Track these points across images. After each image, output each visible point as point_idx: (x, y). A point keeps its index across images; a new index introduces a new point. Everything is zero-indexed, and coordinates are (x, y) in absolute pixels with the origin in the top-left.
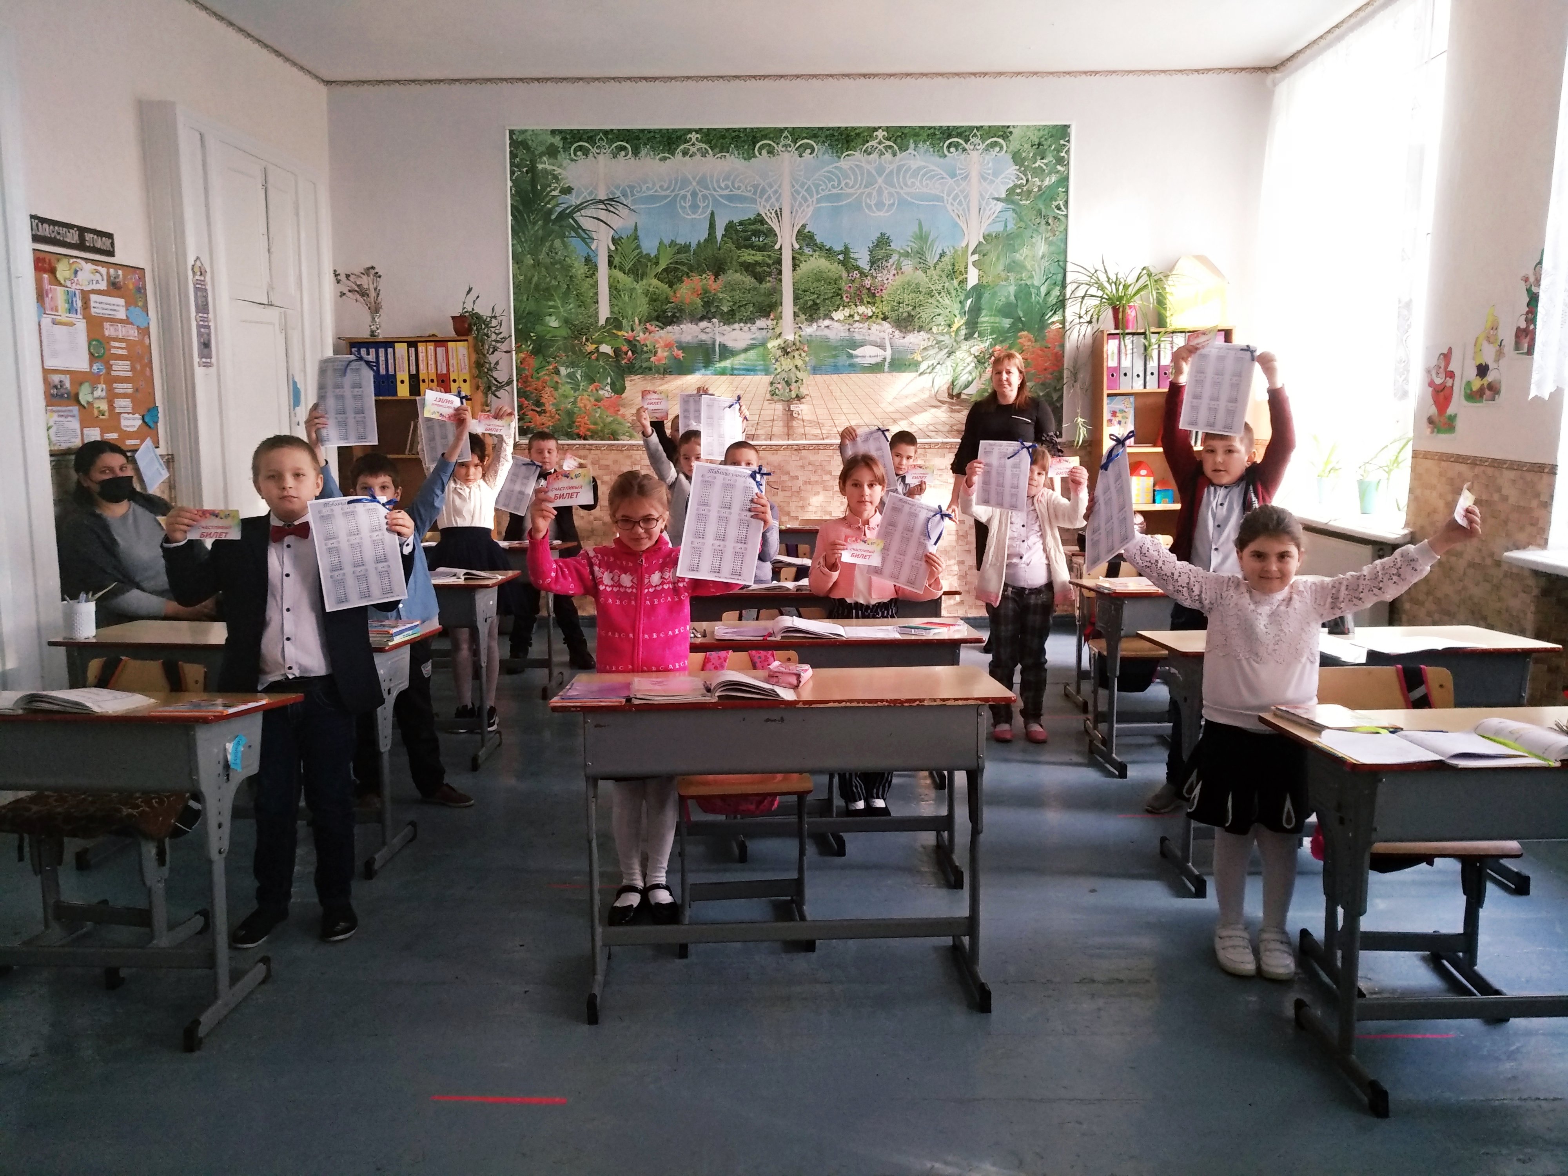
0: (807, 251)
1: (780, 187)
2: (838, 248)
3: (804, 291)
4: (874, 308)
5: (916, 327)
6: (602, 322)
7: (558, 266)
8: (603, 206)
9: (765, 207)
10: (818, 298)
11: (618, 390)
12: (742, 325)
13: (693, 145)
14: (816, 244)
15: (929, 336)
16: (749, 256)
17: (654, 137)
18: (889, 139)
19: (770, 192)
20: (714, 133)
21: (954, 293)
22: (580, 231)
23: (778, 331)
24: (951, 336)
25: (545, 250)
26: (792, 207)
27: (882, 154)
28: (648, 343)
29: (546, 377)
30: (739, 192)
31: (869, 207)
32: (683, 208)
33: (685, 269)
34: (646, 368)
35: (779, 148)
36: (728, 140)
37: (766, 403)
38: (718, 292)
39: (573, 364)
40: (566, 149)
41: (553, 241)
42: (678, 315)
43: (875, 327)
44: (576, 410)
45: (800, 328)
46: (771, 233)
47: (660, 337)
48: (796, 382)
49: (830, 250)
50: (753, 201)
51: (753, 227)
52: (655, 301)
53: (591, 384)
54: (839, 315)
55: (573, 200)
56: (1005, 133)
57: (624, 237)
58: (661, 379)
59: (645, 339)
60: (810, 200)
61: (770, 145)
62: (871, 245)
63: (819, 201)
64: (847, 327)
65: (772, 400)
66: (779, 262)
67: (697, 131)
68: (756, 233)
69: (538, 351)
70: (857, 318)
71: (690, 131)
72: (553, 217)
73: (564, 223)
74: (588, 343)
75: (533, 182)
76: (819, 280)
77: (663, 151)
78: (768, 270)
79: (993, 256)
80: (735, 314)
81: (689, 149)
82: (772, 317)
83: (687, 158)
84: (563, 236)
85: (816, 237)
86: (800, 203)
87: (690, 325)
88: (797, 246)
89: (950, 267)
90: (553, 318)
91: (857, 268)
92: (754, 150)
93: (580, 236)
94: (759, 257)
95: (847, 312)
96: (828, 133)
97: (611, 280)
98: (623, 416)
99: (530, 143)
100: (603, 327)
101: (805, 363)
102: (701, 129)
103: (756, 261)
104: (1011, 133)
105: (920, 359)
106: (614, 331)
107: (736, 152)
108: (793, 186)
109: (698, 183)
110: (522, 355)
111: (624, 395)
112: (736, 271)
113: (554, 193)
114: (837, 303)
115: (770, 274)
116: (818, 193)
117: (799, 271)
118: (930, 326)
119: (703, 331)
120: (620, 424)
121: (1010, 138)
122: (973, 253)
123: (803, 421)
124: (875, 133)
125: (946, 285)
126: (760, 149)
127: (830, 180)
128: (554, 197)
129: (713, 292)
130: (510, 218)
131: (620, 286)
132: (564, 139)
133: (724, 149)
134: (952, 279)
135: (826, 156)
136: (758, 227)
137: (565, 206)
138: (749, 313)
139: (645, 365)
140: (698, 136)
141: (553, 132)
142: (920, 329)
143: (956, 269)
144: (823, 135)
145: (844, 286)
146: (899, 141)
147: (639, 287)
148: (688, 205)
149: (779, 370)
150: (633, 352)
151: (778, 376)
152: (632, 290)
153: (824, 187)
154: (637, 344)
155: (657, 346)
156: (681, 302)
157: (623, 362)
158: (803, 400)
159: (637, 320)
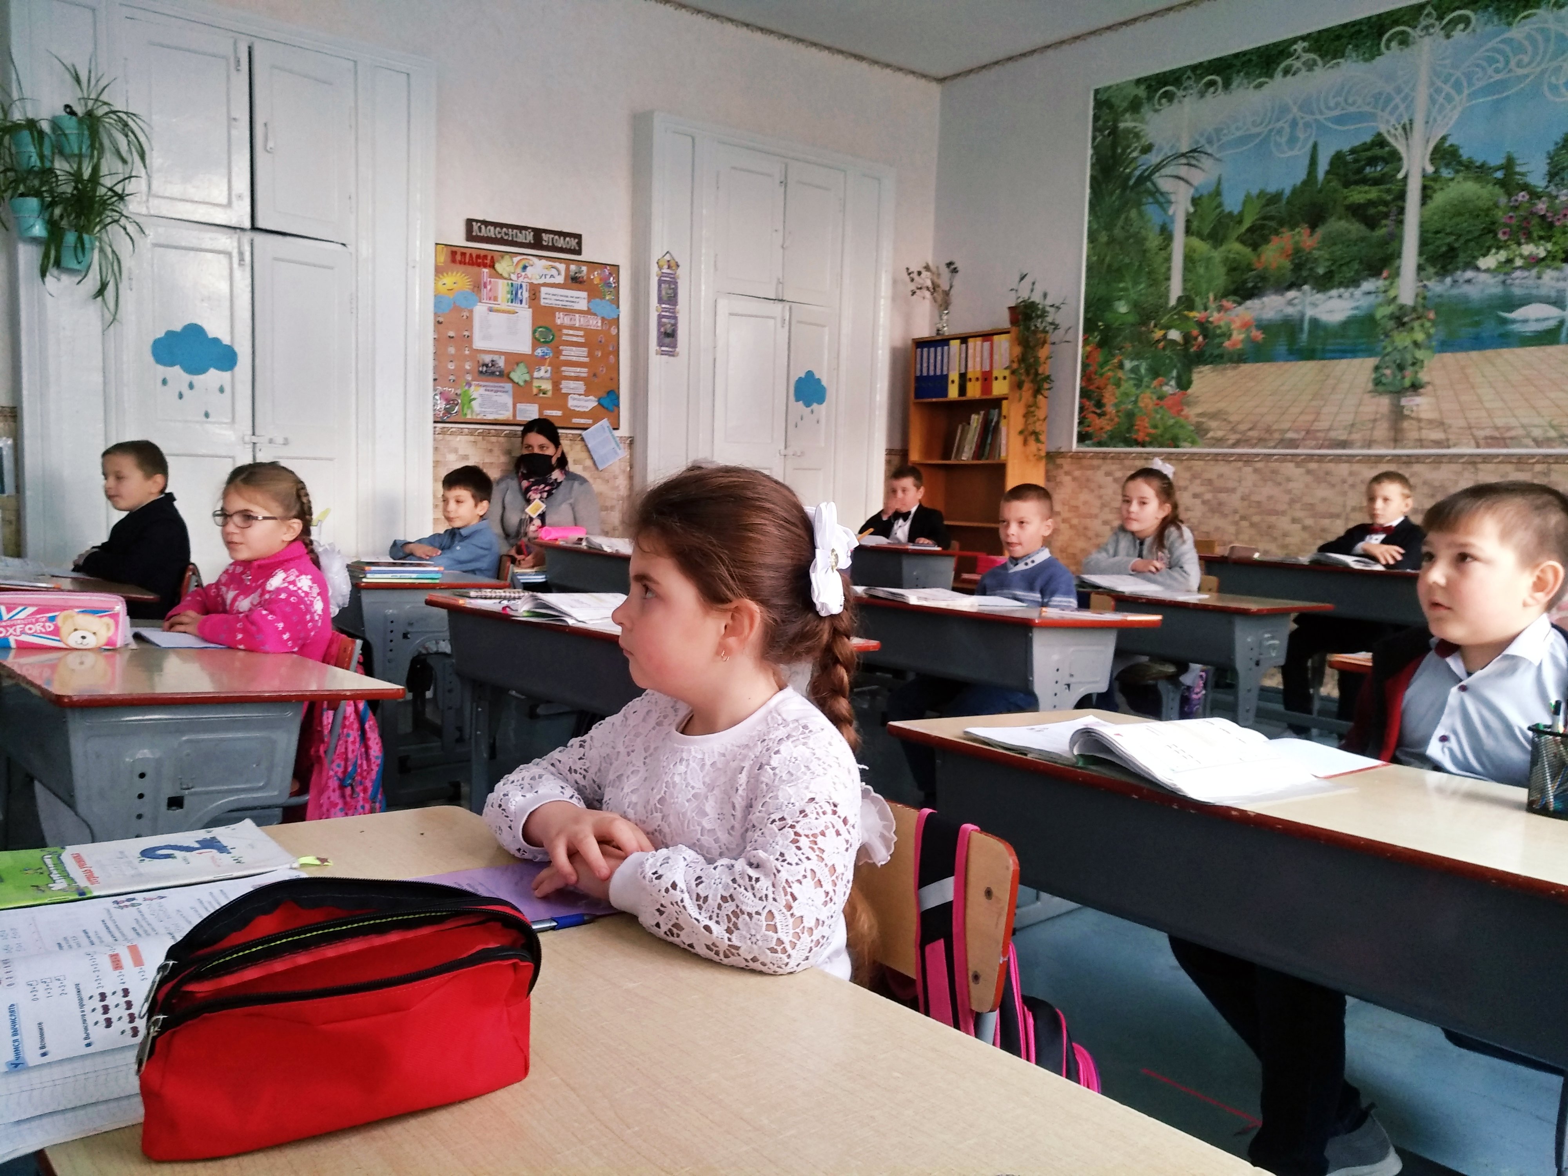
0: (1446, 173)
1: (1413, 89)
2: (1496, 160)
3: (1437, 232)
4: (1549, 246)
6: (1173, 302)
7: (1131, 241)
8: (1184, 161)
9: (1388, 122)
10: (1456, 240)
11: (1184, 384)
12: (1342, 290)
13: (1297, 58)
14: (1460, 163)
16: (1359, 195)
17: (1250, 60)
19: (1397, 100)
20: (1326, 34)
22: (1158, 195)
23: (1392, 293)
25: (1120, 223)
26: (1429, 113)
28: (1222, 323)
29: (1110, 374)
30: (1352, 109)
31: (1554, 88)
32: (1278, 145)
33: (1273, 224)
34: (1217, 356)
35: (1414, 33)
36: (1344, 41)
37: (1367, 397)
38: (1314, 249)
39: (1137, 356)
40: (1150, 99)
41: (1129, 211)
42: (1260, 285)
43: (1549, 275)
44: (1136, 410)
45: (1425, 286)
46: (1394, 157)
47: (1237, 316)
48: (1414, 364)
49: (1482, 166)
50: (1372, 117)
51: (1369, 154)
52: (1235, 270)
53: (1154, 379)
54: (1488, 262)
55: (1153, 159)
57: (1206, 194)
58: (1235, 368)
59: (1220, 319)
60: (1457, 98)
61: (1403, 33)
62: (1551, 148)
63: (1470, 97)
64: (1501, 277)
65: (1376, 391)
66: (1401, 196)
67: (1303, 38)
68: (1372, 161)
69: (1104, 343)
70: (1519, 262)
71: (1295, 41)
72: (1131, 182)
73: (1142, 188)
74: (1156, 330)
75: (1114, 146)
76: (1460, 214)
77: (1260, 76)
78: (1385, 209)
80: (1334, 277)
81: (1291, 66)
82: (1385, 274)
83: (1289, 77)
84: (1139, 204)
85: (1461, 151)
86: (1442, 106)
87: (1274, 296)
88: (1430, 169)
90: (1122, 302)
91: (1525, 187)
92: (1379, 44)
93: (1157, 202)
94: (1373, 193)
95: (1503, 255)
97: (1187, 249)
98: (1187, 418)
99: (1113, 100)
100: (1174, 308)
101: (1429, 336)
102: (1309, 35)
103: (1369, 200)
106: (1185, 313)
107: (1354, 55)
108: (1432, 84)
109: (1301, 108)
110: (1088, 349)
111: (1190, 391)
112: (1340, 218)
113: (1135, 154)
114: (1487, 244)
115: (1386, 216)
116: (1470, 84)
117: (1432, 205)
119: (1290, 303)
120: (1182, 427)
123: (1419, 420)
126: (1389, 40)
127: (1491, 61)
128: (1135, 158)
129: (1307, 250)
130: (1088, 191)
131: (1196, 256)
132: (1149, 87)
133: (1338, 54)
135: (1489, 28)
136: (1377, 151)
137: (1144, 167)
138: (1352, 274)
139: (1216, 352)
140: (1306, 44)
141: (1138, 82)
145: (1500, 216)
147: (1217, 255)
148: (1284, 140)
149: (1389, 349)
150: (1205, 337)
151: (1387, 358)
152: (1209, 259)
153: (1480, 74)
154: (1210, 326)
155: (1233, 327)
156: (1266, 269)
157: (1192, 350)
158: (1421, 390)
159: (1211, 296)
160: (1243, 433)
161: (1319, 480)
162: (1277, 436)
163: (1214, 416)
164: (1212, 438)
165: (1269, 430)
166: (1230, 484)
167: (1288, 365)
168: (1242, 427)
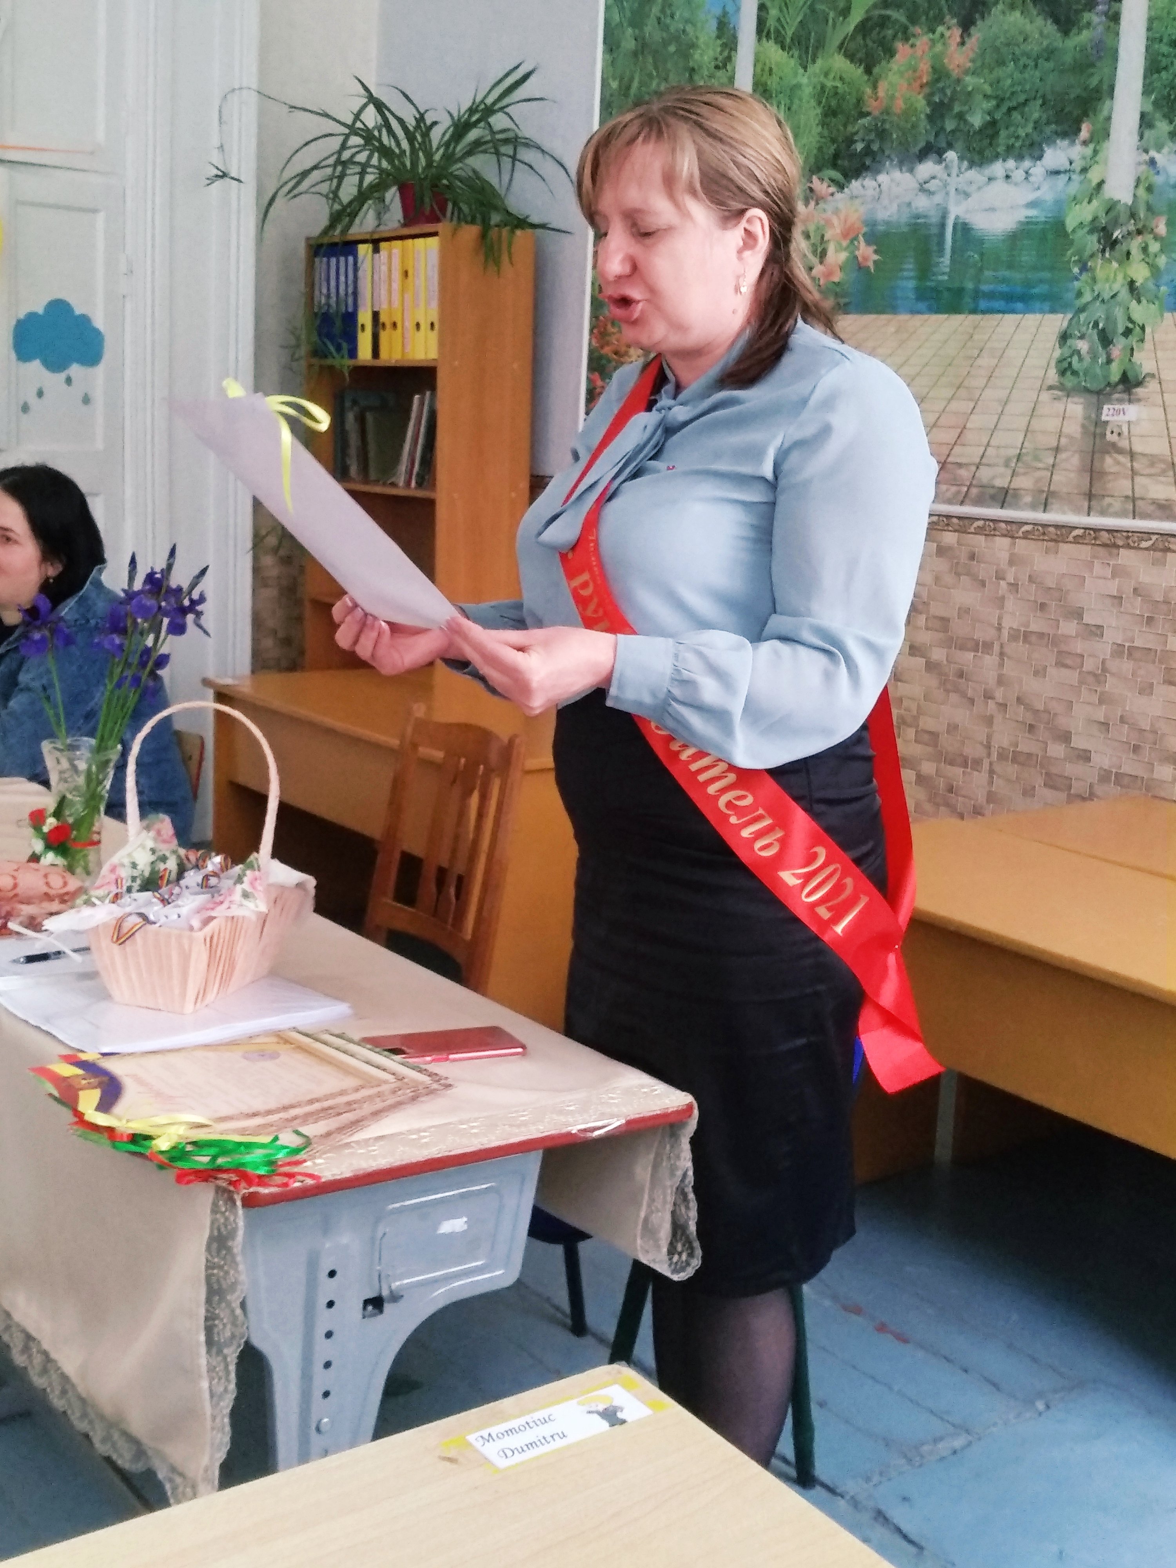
12: (1011, 163)
23: (1095, 176)
33: (899, 15)
37: (1045, 398)
38: (967, 72)
42: (875, 147)
47: (836, 212)
48: (1128, 333)
52: (834, 114)
65: (1061, 387)
80: (997, 133)
82: (1085, 133)
87: (897, 174)
97: (758, 68)
101: (1157, 274)
123: (1132, 455)
129: (956, 74)
131: (773, 80)
138: (1029, 129)
147: (807, 82)
149: (1087, 297)
151: (1083, 317)
152: (795, 85)
155: (827, 236)
156: (887, 111)
158: (1139, 391)
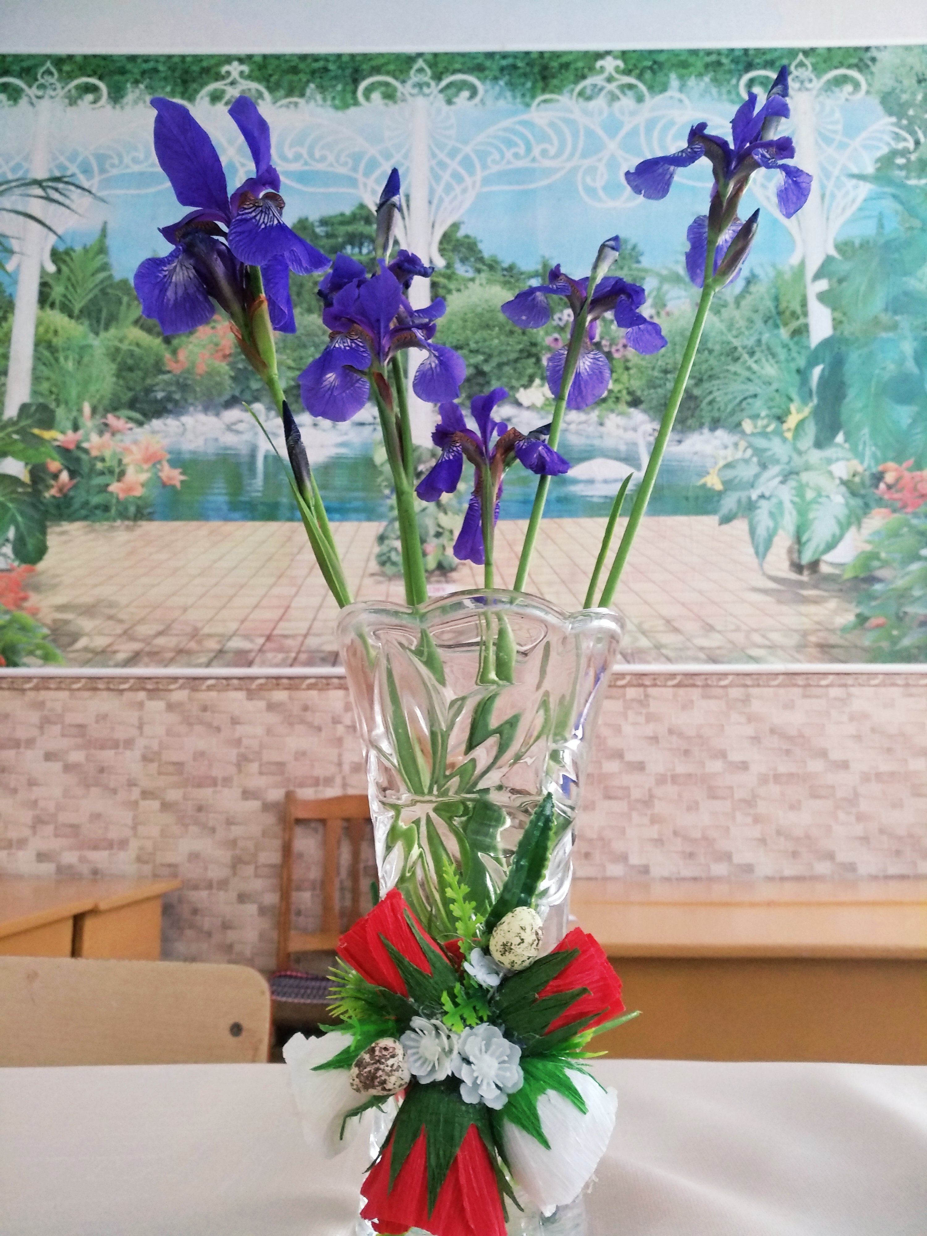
0: (462, 270)
1: (407, 156)
5: (707, 420)
6: (11, 411)
8: (39, 192)
10: (486, 361)
11: (30, 553)
13: (232, 83)
14: (481, 260)
15: (735, 438)
17: (156, 67)
18: (627, 72)
20: (276, 62)
21: (782, 354)
24: (784, 440)
26: (432, 191)
27: (613, 98)
28: (107, 454)
30: (321, 167)
31: (591, 191)
34: (97, 507)
35: (405, 90)
36: (304, 78)
37: (368, 581)
42: (177, 396)
43: (614, 422)
47: (136, 442)
48: (438, 535)
49: (511, 268)
50: (351, 181)
51: (350, 228)
52: (131, 369)
54: (532, 395)
56: (861, 60)
57: (78, 248)
58: (129, 529)
59: (102, 447)
60: (468, 180)
61: (387, 84)
63: (486, 181)
65: (383, 574)
67: (242, 59)
68: (355, 240)
71: (228, 59)
76: (488, 327)
79: (860, 282)
81: (223, 92)
83: (220, 106)
85: (481, 246)
86: (449, 184)
87: (202, 417)
88: (441, 263)
89: (770, 304)
92: (354, 92)
96: (504, 63)
97: (41, 329)
98: (34, 612)
100: (11, 422)
102: (250, 57)
104: (874, 60)
105: (719, 487)
106: (36, 431)
107: (319, 97)
108: (434, 156)
111: (41, 566)
114: (530, 371)
116: (484, 167)
118: (735, 419)
119: (229, 428)
120: (24, 629)
121: (874, 69)
122: (817, 276)
124: (599, 64)
125: (766, 337)
126: (368, 92)
127: (508, 143)
131: (58, 341)
133: (296, 89)
134: (776, 326)
135: (501, 103)
136: (360, 228)
139: (96, 500)
140: (245, 68)
142: (715, 424)
143: (783, 305)
144: (495, 67)
145: (542, 336)
146: (648, 75)
147: (100, 343)
150: (73, 474)
152: (84, 349)
153: (497, 156)
154: (84, 456)
155: (126, 460)
156: (188, 371)
157: (47, 495)
159: (87, 409)
160: (147, 640)
161: (290, 721)
162: (213, 645)
163: (89, 610)
164: (86, 649)
165: (195, 634)
166: (120, 734)
167: (230, 527)
168: (143, 630)
